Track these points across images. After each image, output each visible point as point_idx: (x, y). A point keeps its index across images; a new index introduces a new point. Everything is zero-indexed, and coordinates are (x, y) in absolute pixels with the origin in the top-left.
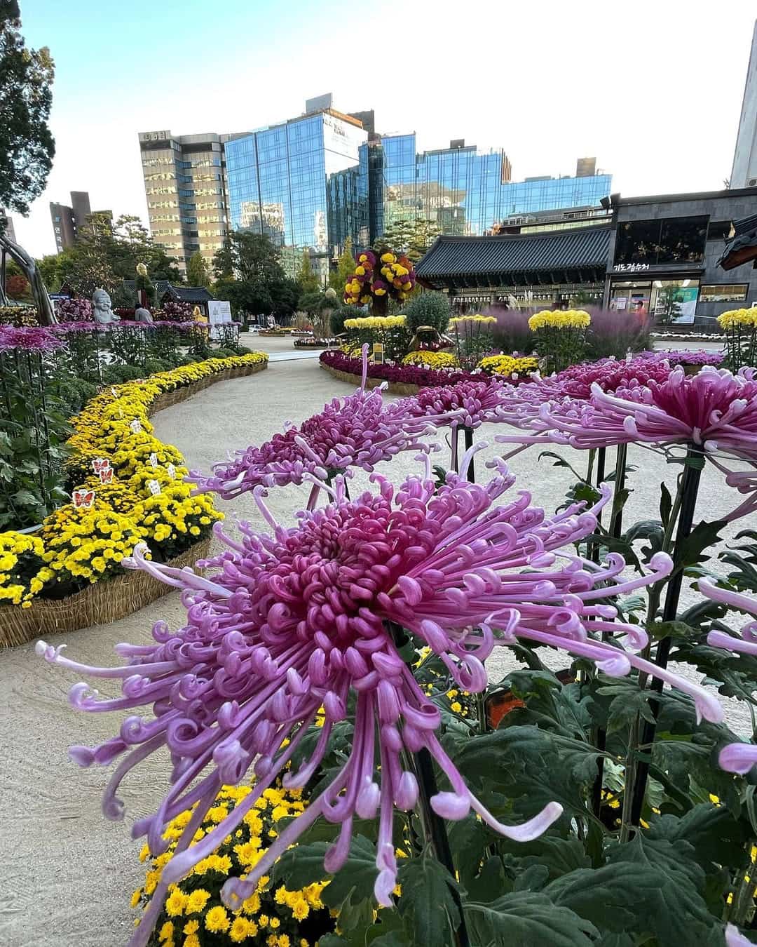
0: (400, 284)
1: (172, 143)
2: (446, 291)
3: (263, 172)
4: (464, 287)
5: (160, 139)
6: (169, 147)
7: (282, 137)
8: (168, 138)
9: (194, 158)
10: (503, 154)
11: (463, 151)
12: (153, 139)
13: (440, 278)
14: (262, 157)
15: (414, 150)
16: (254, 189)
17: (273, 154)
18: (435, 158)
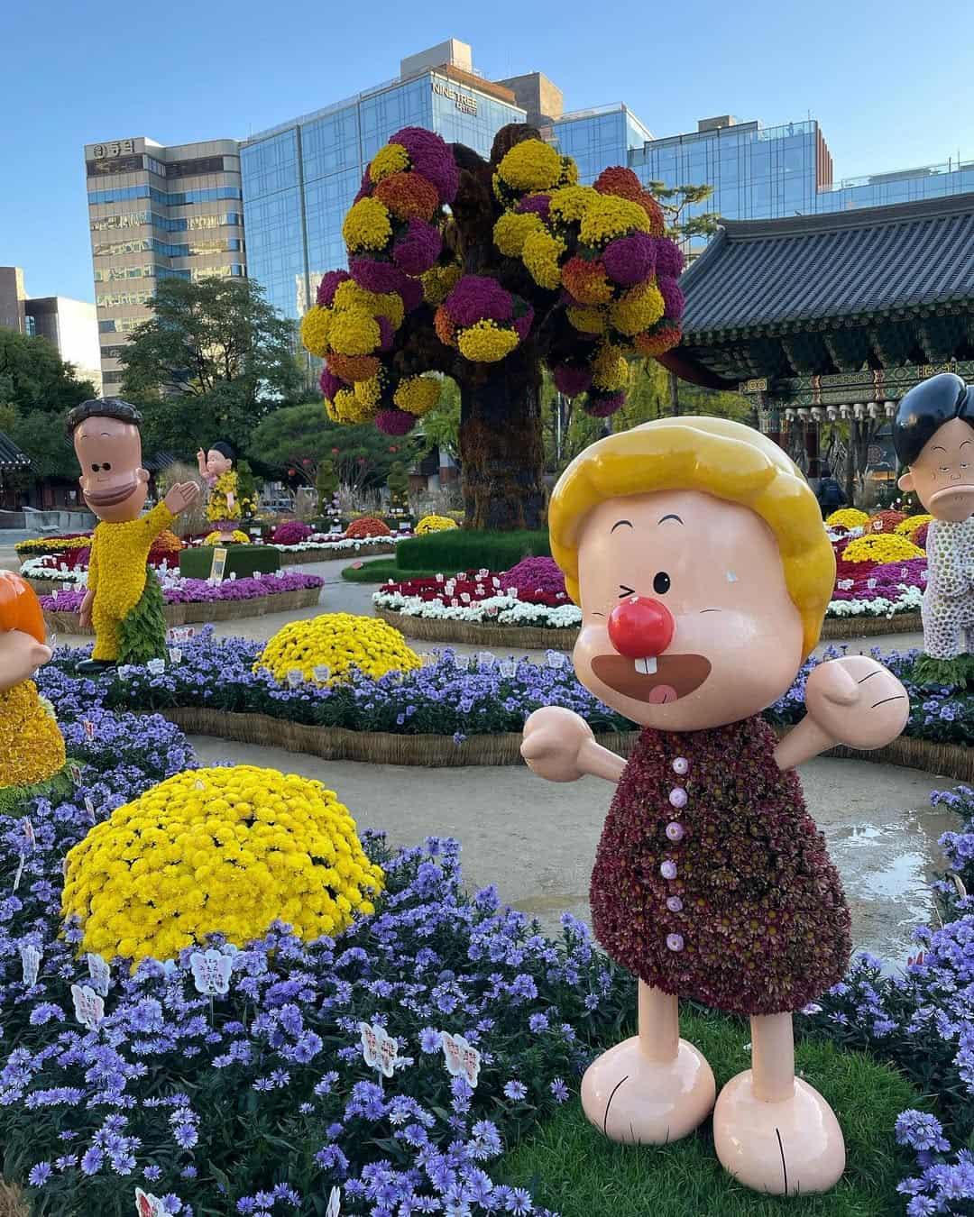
0: (598, 287)
1: (145, 159)
2: (759, 385)
3: (311, 198)
4: (827, 368)
5: (123, 153)
6: (139, 166)
7: (350, 127)
8: (138, 151)
9: (190, 186)
10: (818, 132)
11: (727, 135)
12: (111, 155)
13: (740, 341)
14: (309, 169)
15: (624, 141)
16: (294, 230)
17: (331, 161)
18: (669, 152)
